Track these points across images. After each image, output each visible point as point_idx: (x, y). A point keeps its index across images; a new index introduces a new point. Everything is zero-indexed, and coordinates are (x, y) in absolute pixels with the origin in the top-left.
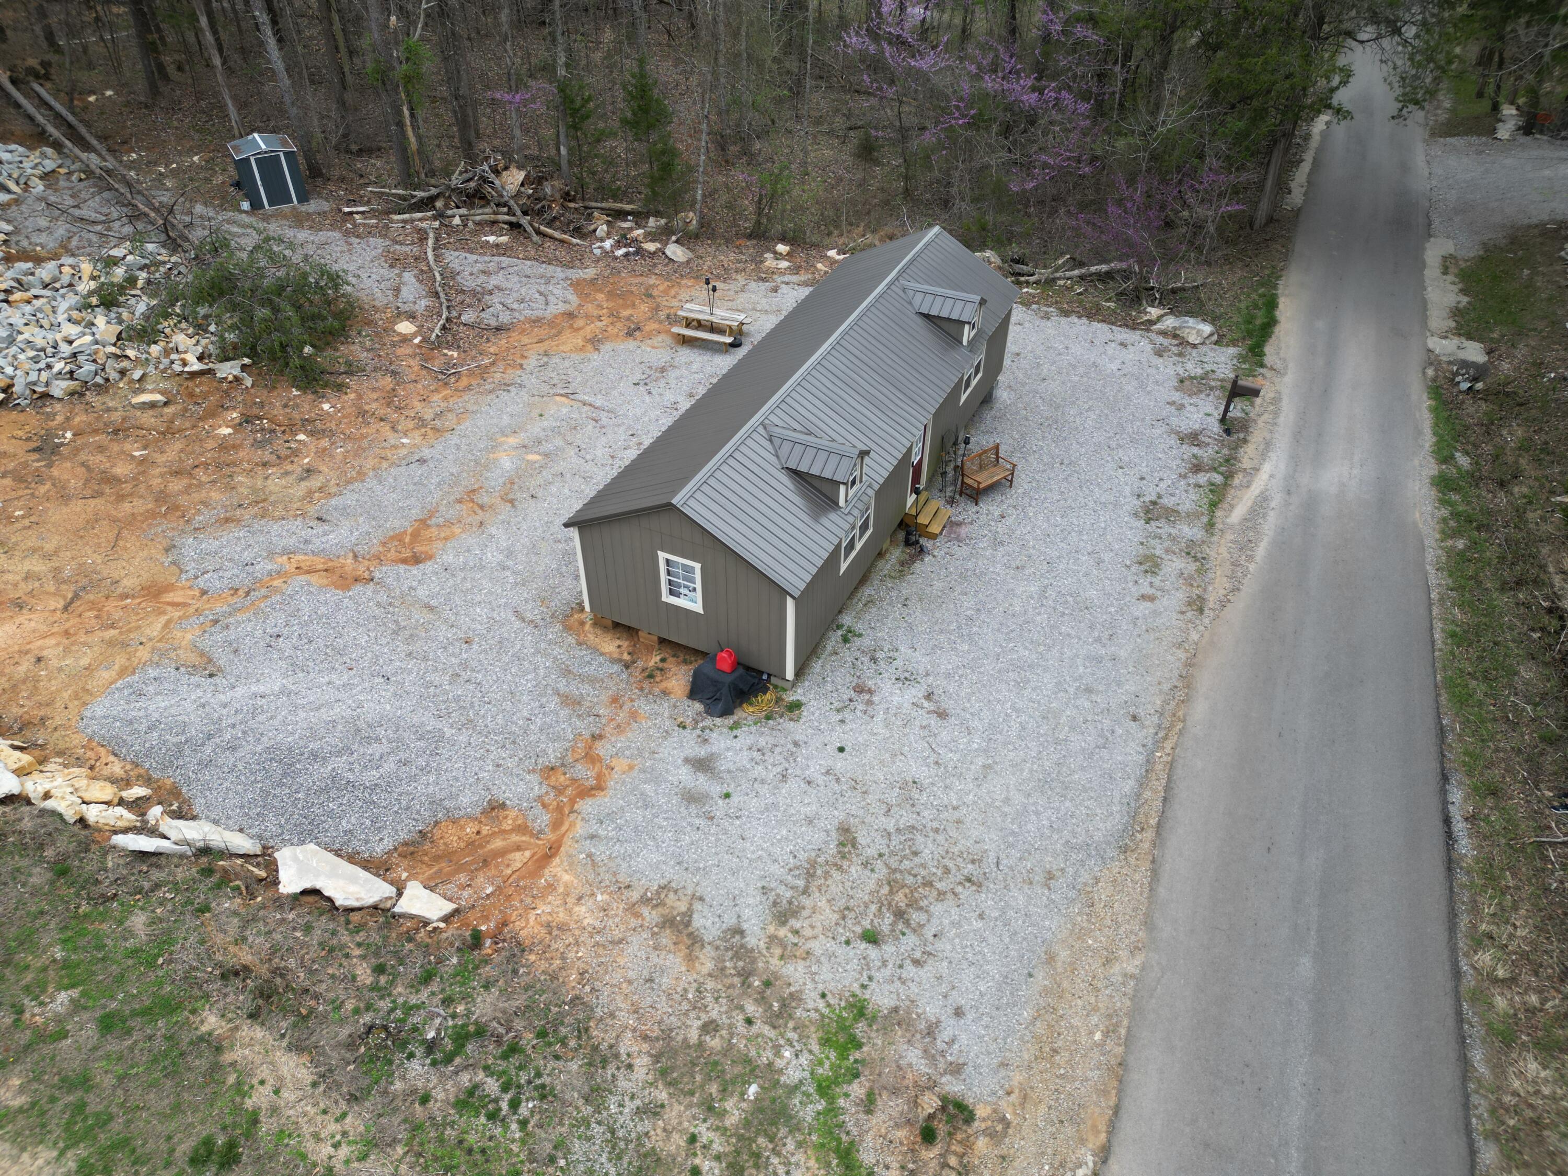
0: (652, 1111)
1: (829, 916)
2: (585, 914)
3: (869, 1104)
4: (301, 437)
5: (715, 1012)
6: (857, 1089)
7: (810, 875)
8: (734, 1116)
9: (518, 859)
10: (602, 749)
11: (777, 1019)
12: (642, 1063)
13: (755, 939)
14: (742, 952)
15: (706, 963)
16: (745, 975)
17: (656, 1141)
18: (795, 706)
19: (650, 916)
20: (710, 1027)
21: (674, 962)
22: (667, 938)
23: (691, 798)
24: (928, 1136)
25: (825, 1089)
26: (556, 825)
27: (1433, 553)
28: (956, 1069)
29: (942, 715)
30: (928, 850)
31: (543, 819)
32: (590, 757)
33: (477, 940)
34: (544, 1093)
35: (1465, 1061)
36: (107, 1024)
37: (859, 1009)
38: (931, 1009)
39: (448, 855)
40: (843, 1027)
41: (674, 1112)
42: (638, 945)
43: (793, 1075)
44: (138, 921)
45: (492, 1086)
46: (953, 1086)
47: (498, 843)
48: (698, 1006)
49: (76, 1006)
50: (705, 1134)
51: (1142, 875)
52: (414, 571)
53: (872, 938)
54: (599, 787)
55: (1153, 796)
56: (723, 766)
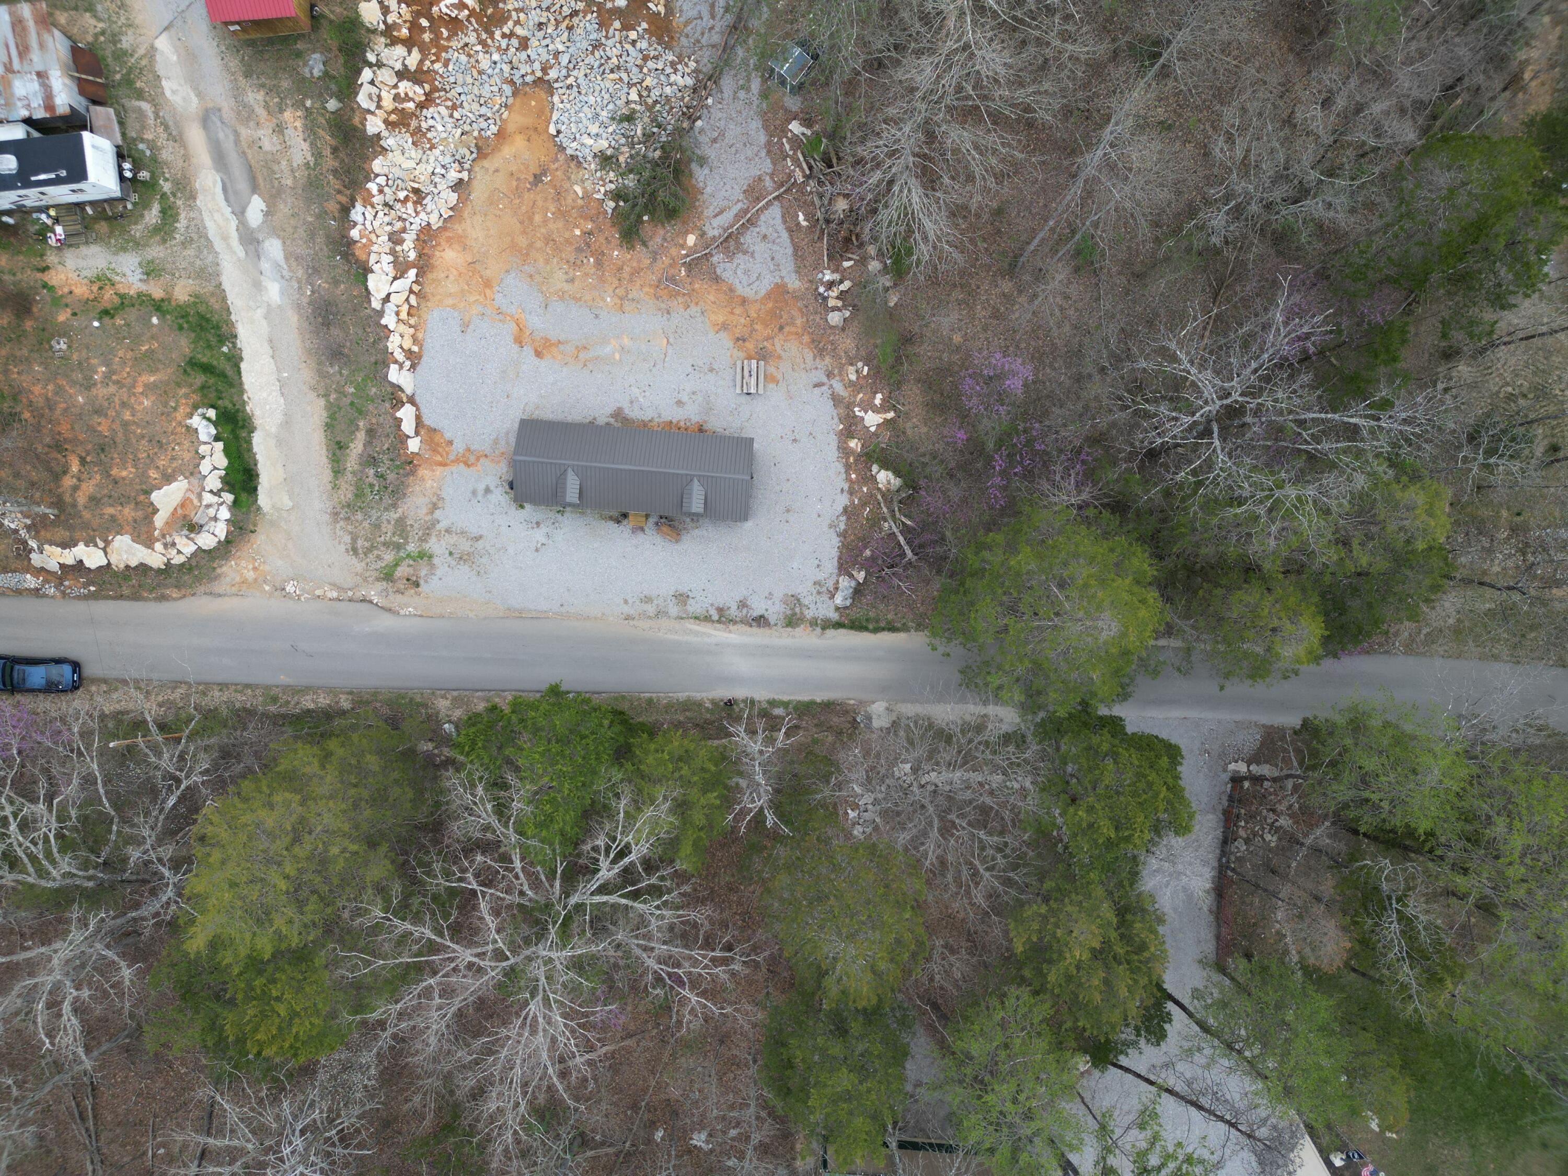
0: (389, 522)
1: (452, 542)
2: (429, 483)
3: (409, 566)
4: (592, 260)
5: (416, 526)
6: (411, 562)
7: (462, 533)
8: (396, 539)
9: (439, 458)
10: (482, 460)
11: (420, 539)
12: (397, 515)
13: (438, 527)
14: (433, 525)
15: (428, 518)
16: (428, 528)
17: (383, 526)
18: (522, 507)
19: (434, 500)
20: (412, 526)
21: (425, 510)
22: (430, 506)
23: (474, 493)
24: (408, 580)
25: (408, 556)
26: (453, 462)
27: (698, 696)
28: (426, 582)
29: (537, 550)
30: (484, 560)
31: (452, 457)
32: (478, 459)
33: (411, 462)
34: (381, 499)
35: (477, 691)
36: (352, 404)
37: (431, 557)
38: (438, 572)
39: (432, 440)
40: (425, 555)
41: (390, 527)
42: (427, 500)
43: (408, 548)
44: (374, 390)
45: (377, 488)
46: (422, 582)
47: (440, 450)
48: (416, 521)
49: (352, 394)
50: (389, 534)
51: (501, 614)
52: (534, 358)
53: (451, 554)
54: (469, 466)
55: (534, 614)
56: (489, 496)
